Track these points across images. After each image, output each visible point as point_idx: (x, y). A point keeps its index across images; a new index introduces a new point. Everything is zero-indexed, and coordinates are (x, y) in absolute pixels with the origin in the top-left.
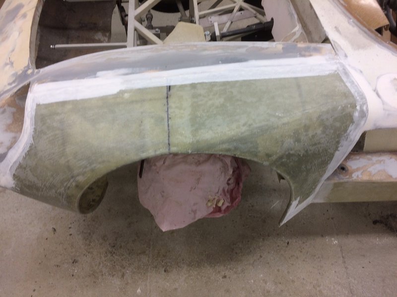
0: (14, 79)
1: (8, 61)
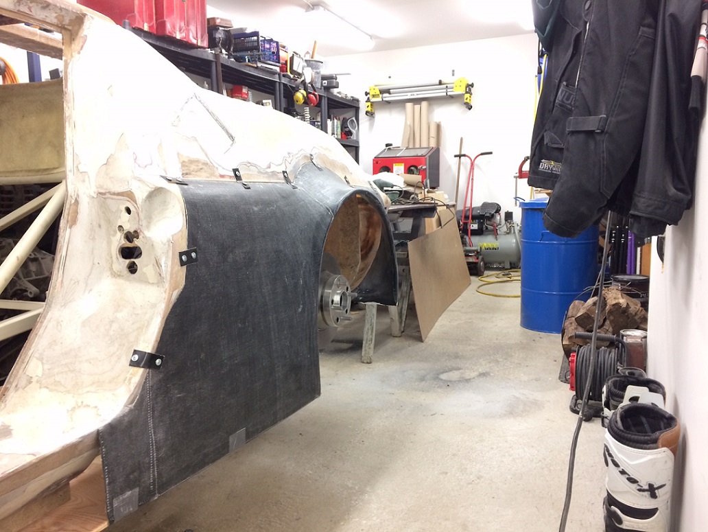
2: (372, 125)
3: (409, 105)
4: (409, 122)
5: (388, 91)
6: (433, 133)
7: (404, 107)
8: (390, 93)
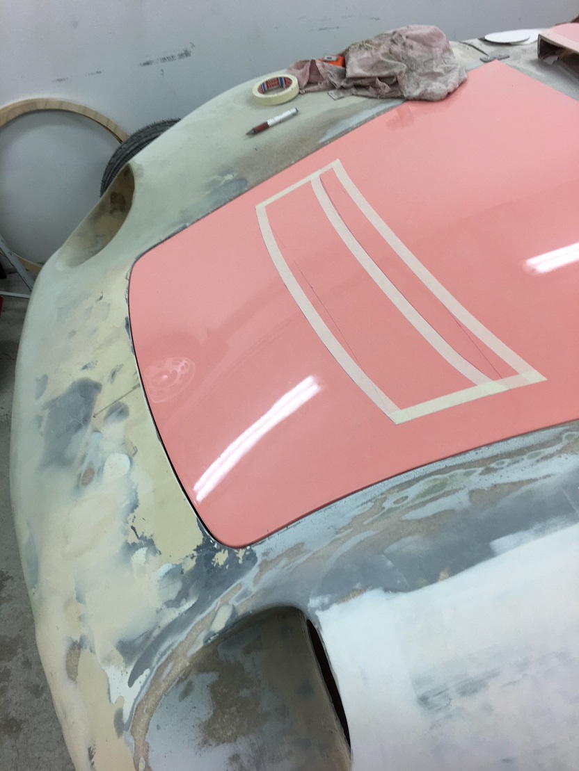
0: (178, 586)
1: (132, 538)
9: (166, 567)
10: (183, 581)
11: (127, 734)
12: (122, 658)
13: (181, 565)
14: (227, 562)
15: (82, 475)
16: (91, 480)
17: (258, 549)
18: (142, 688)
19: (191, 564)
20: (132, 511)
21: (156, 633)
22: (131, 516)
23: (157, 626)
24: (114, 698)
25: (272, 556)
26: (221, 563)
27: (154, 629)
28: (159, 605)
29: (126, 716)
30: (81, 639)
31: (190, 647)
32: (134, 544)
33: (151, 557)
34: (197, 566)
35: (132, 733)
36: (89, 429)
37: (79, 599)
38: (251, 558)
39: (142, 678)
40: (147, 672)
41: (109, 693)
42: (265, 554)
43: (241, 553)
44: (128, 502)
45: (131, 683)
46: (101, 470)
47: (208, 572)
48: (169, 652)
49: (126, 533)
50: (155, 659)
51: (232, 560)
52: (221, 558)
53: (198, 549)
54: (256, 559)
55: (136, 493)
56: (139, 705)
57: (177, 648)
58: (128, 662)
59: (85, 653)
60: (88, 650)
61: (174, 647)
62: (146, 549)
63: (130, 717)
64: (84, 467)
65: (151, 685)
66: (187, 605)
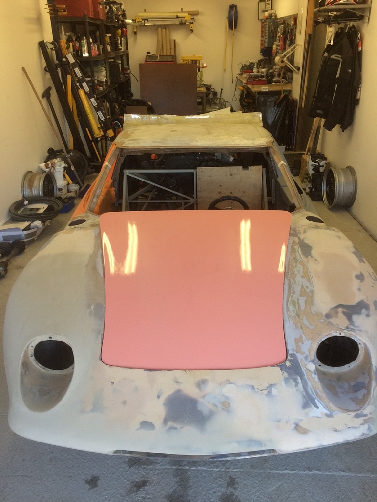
2: (135, 40)
3: (160, 30)
4: (160, 40)
5: (147, 20)
6: (173, 47)
7: (157, 30)
8: (148, 21)
9: (283, 383)
10: (290, 378)
11: (334, 414)
12: (308, 409)
13: (285, 378)
14: (290, 363)
15: (224, 408)
16: (229, 404)
17: (290, 352)
18: (321, 403)
19: (286, 374)
20: (255, 389)
21: (304, 393)
22: (256, 389)
23: (302, 392)
24: (320, 415)
25: (295, 348)
26: (290, 365)
27: (303, 394)
28: (295, 389)
29: (327, 412)
30: (295, 424)
31: (315, 381)
32: (268, 392)
33: (276, 387)
34: (287, 372)
35: (334, 411)
36: (201, 400)
37: (279, 421)
38: (292, 355)
39: (318, 403)
40: (316, 400)
41: (318, 417)
42: (293, 350)
43: (289, 358)
44: (249, 390)
45: (318, 407)
46: (227, 398)
47: (291, 369)
48: (313, 390)
49: (262, 394)
50: (313, 396)
51: (290, 361)
52: (288, 364)
53: (281, 370)
54: (294, 354)
55: (248, 385)
56: (326, 406)
57: (313, 387)
58: (310, 407)
59: (301, 424)
60: (300, 422)
61: (312, 388)
62: (273, 388)
63: (328, 410)
64: (220, 406)
65: (321, 400)
66: (299, 380)
